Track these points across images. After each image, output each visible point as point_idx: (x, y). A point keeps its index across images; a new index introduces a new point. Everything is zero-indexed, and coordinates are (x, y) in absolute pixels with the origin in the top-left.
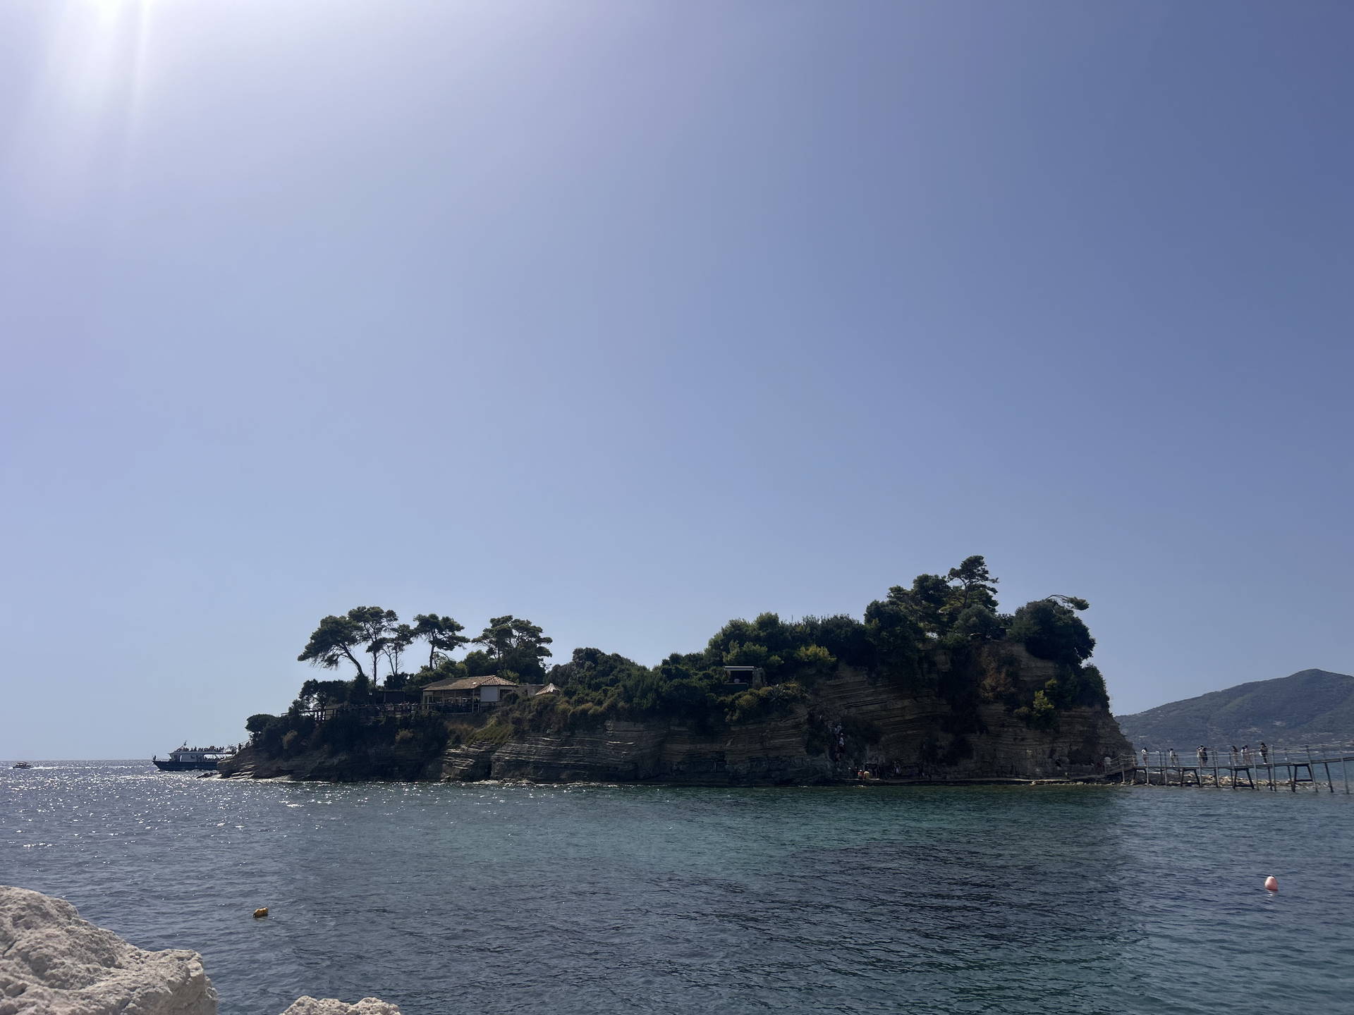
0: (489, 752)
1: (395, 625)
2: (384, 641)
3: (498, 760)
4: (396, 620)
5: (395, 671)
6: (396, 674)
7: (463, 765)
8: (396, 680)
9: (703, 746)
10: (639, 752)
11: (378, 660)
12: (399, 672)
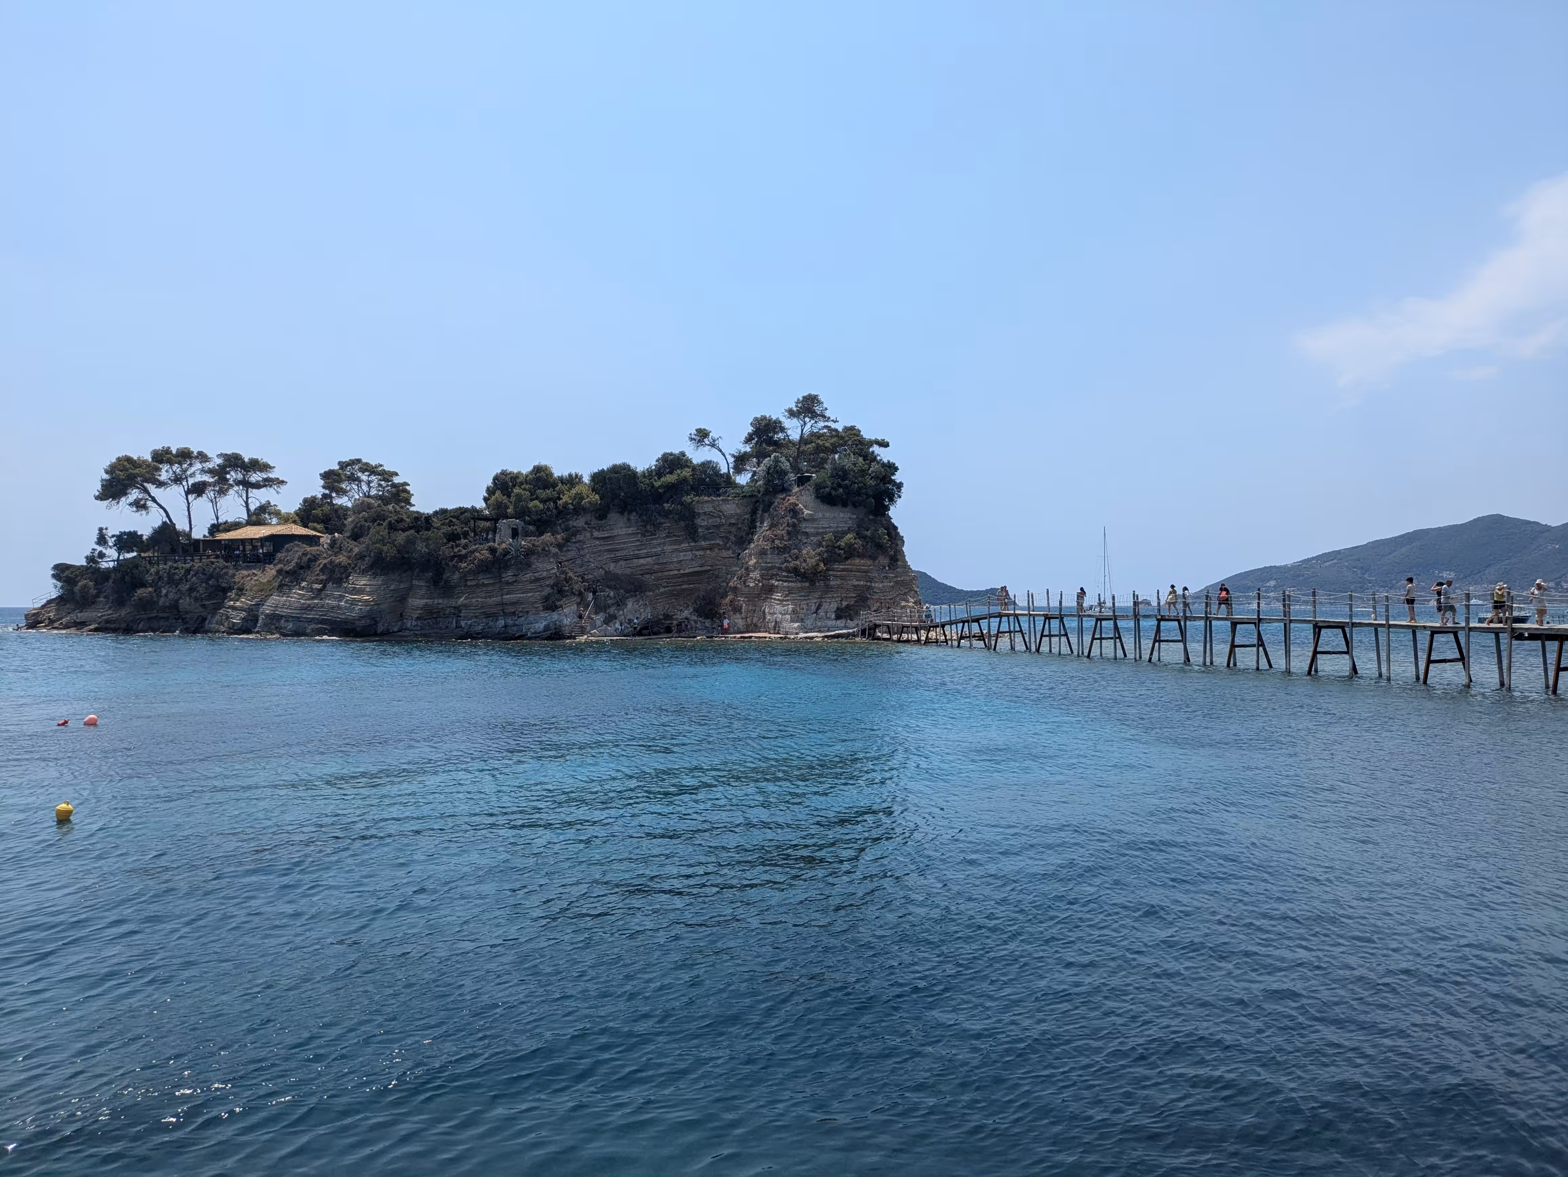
0: (258, 605)
4: (207, 460)
5: (218, 518)
6: (218, 523)
7: (237, 619)
8: (216, 531)
9: (440, 601)
10: (376, 607)
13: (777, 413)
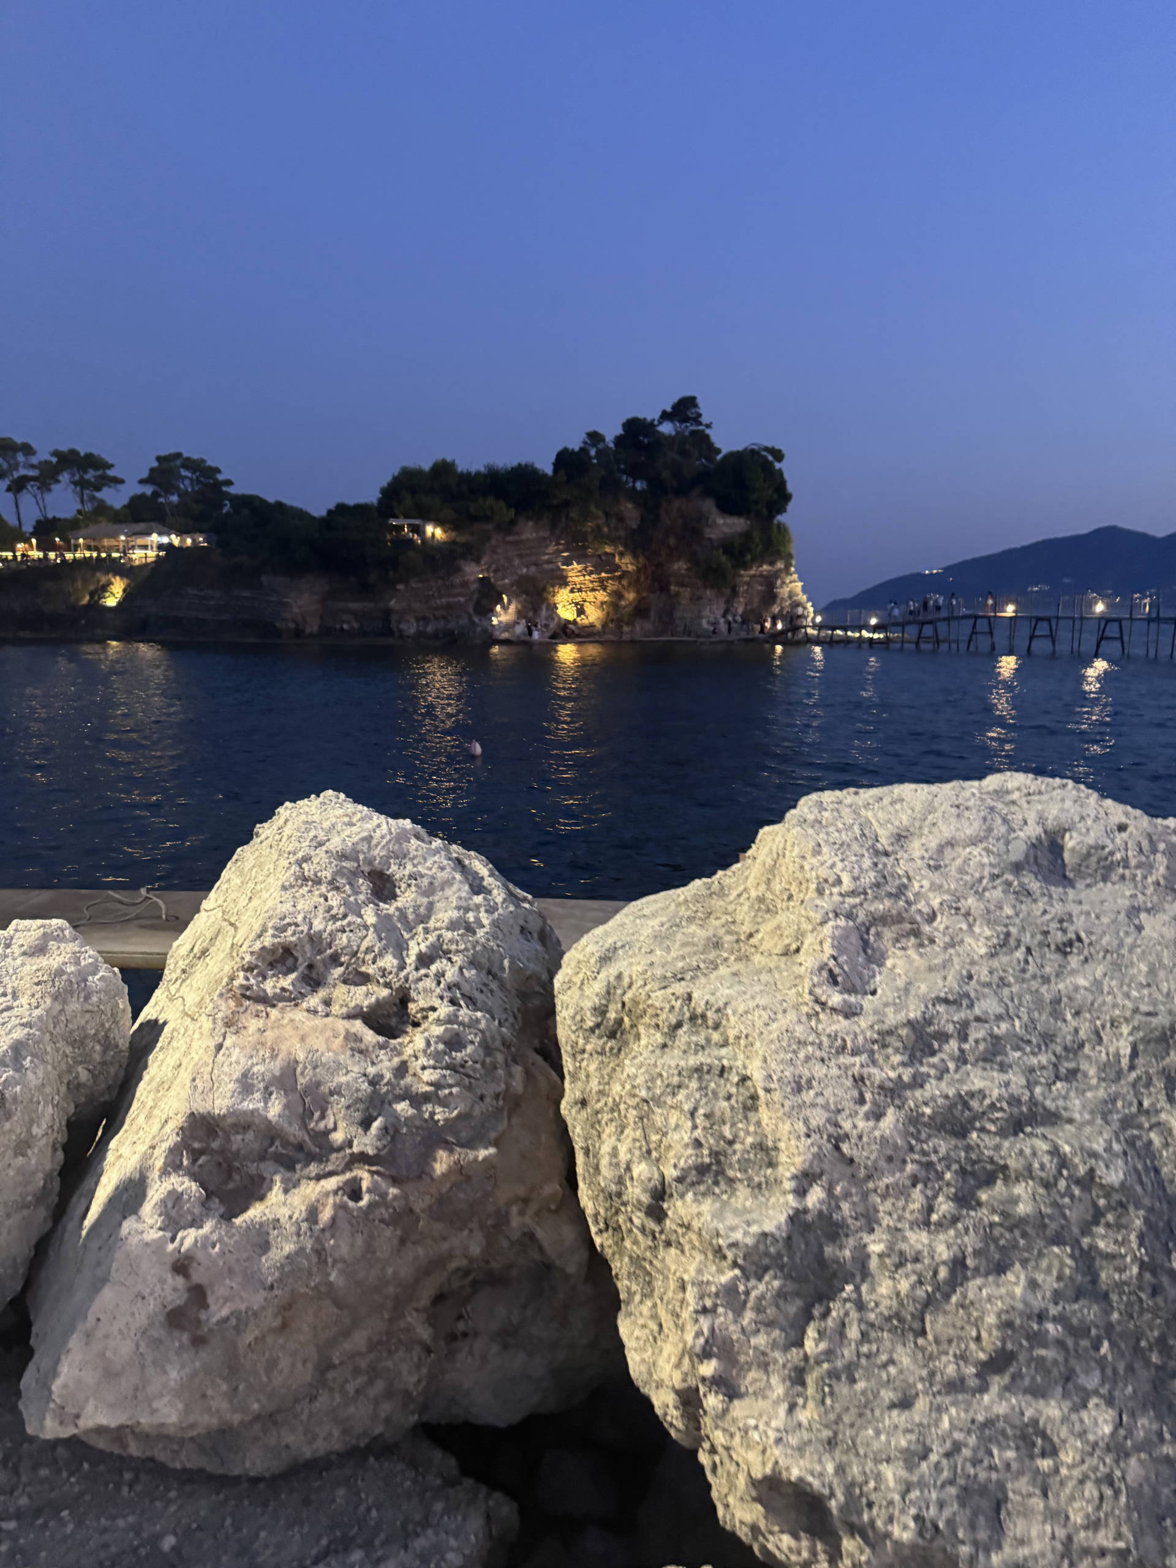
1: (34, 460)
2: (24, 479)
4: (33, 454)
6: (46, 519)
11: (20, 502)
13: (651, 414)
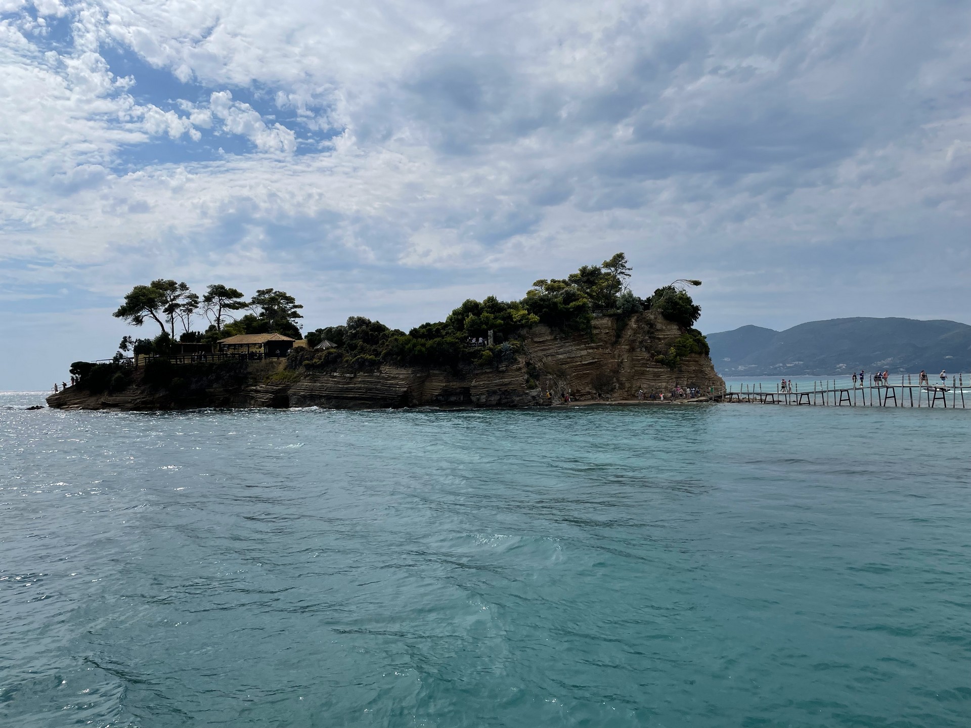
0: (284, 389)
1: (187, 293)
2: (178, 306)
3: (294, 394)
4: (187, 289)
5: (187, 328)
6: (187, 333)
7: (264, 398)
8: (188, 337)
9: (455, 383)
11: (174, 320)
12: (190, 331)
